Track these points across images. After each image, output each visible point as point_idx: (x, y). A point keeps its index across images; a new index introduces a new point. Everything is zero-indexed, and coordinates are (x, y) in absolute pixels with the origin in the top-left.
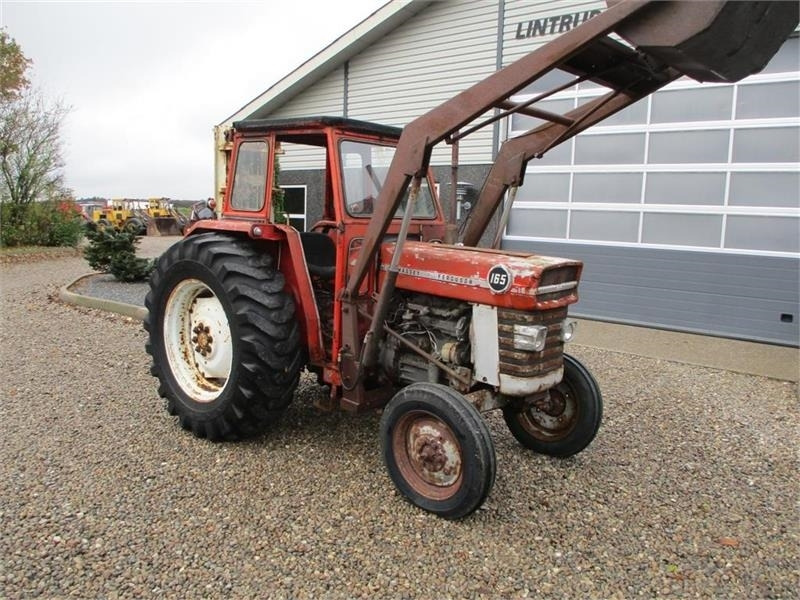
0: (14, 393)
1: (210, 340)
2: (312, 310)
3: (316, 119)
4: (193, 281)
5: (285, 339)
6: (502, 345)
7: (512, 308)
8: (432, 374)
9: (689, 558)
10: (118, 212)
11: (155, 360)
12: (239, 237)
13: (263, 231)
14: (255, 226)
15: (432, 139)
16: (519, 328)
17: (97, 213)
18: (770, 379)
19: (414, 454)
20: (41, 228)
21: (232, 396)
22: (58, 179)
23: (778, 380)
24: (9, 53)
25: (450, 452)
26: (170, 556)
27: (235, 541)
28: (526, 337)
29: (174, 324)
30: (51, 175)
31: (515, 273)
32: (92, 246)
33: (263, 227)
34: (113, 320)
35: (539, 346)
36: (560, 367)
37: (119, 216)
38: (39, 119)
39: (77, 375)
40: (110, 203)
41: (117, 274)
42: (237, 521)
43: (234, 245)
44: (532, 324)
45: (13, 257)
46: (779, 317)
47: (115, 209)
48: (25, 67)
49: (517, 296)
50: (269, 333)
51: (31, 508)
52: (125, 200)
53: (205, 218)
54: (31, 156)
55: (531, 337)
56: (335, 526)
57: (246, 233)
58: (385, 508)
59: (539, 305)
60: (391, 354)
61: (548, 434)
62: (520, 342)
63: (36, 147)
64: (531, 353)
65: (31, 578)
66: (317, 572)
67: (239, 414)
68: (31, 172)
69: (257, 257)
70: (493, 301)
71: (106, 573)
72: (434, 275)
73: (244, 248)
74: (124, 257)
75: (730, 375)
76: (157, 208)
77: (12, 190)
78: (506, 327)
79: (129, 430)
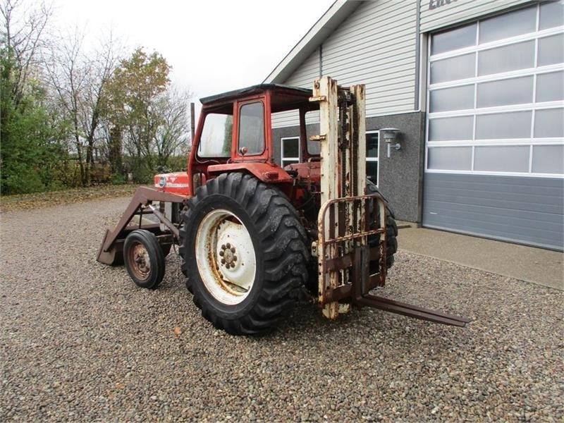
24: (159, 63)
38: (175, 103)
48: (168, 71)
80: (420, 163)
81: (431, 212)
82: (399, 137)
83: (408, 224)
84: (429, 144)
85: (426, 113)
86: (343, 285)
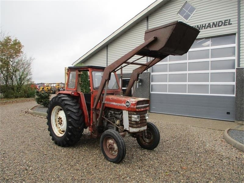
0: (14, 136)
1: (62, 121)
2: (86, 113)
3: (86, 66)
4: (58, 106)
5: (79, 120)
6: (129, 120)
7: (131, 111)
8: (115, 128)
9: (172, 171)
10: (47, 87)
11: (49, 127)
12: (68, 95)
13: (74, 93)
14: (72, 92)
15: (111, 71)
16: (133, 116)
17: (41, 88)
18: (219, 130)
19: (108, 147)
20: (25, 92)
21: (66, 135)
22: (30, 79)
23: (221, 130)
24: (17, 44)
25: (115, 146)
26: (47, 171)
27: (63, 168)
28: (134, 118)
29: (54, 117)
30: (28, 77)
31: (131, 102)
32: (38, 98)
33: (74, 92)
34: (42, 118)
35: (138, 120)
36: (146, 125)
37: (48, 89)
38: (25, 62)
39: (31, 132)
40: (45, 85)
41: (44, 105)
42: (64, 164)
43: (67, 97)
44: (136, 115)
45: (17, 101)
46: (226, 113)
47: (47, 86)
48: (22, 48)
49: (132, 108)
50: (75, 119)
51: (16, 161)
52: (49, 84)
53: (62, 91)
54: (23, 72)
55: (135, 118)
56: (87, 165)
57: (70, 94)
58: (101, 161)
59: (137, 110)
60: (106, 124)
61: (147, 144)
62: (133, 119)
63: (24, 70)
64: (136, 122)
65: (15, 175)
66: (80, 174)
67: (68, 139)
68: (23, 77)
69: (73, 100)
70: (127, 109)
71: (32, 173)
72: (114, 103)
73: (70, 98)
74: (46, 101)
75: (208, 129)
76: (59, 86)
77: (17, 82)
78: (130, 116)
79: (42, 144)
80: (149, 90)
81: (153, 107)
82: (141, 81)
84: (152, 83)
85: (150, 73)
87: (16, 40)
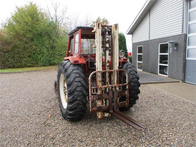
80: (184, 55)
81: (188, 77)
82: (176, 45)
83: (178, 81)
84: (188, 47)
85: (187, 34)
86: (104, 105)
87: (104, 19)
